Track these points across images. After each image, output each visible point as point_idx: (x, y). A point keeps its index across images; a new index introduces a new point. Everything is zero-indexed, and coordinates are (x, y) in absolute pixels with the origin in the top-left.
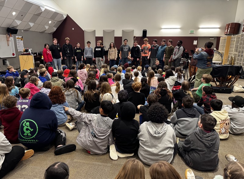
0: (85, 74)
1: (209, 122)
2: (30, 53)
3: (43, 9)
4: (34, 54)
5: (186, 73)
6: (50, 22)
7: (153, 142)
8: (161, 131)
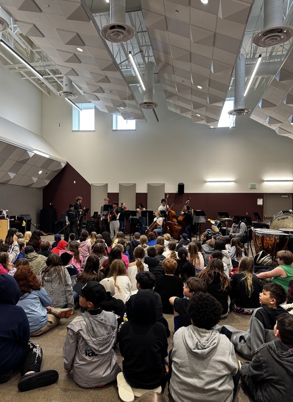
0: (88, 248)
1: (289, 328)
2: (4, 217)
3: (31, 155)
4: (11, 217)
5: (250, 248)
6: (40, 172)
7: (195, 366)
8: (208, 344)
